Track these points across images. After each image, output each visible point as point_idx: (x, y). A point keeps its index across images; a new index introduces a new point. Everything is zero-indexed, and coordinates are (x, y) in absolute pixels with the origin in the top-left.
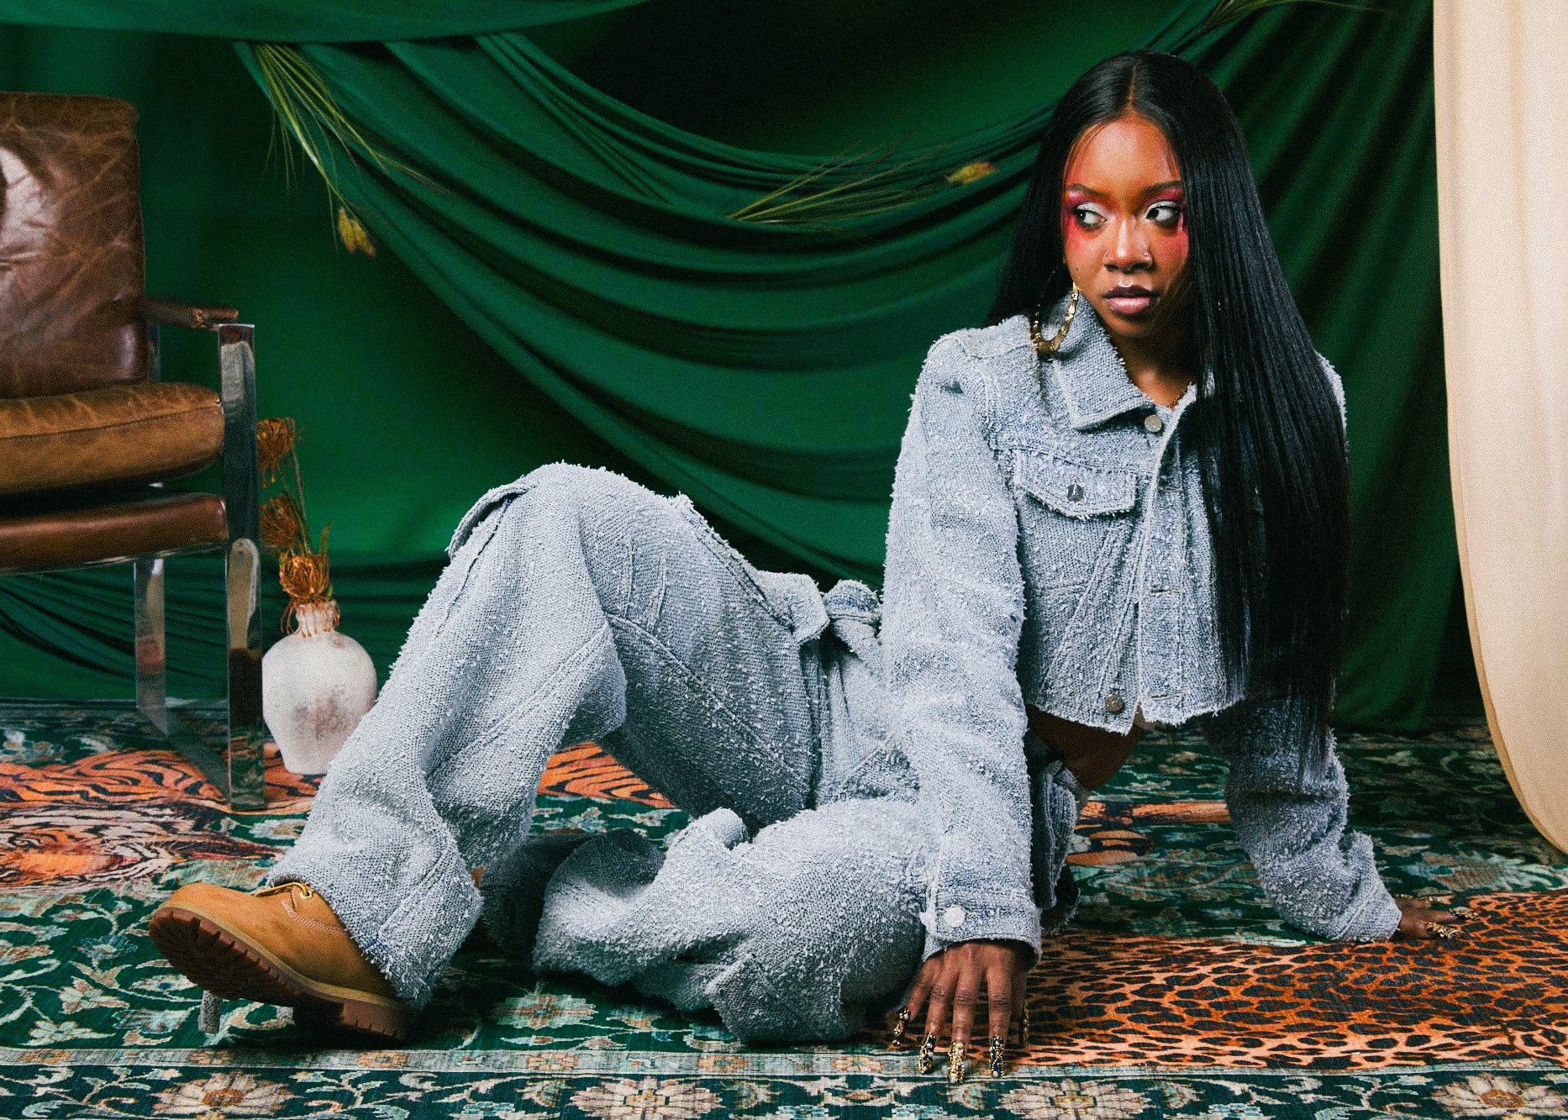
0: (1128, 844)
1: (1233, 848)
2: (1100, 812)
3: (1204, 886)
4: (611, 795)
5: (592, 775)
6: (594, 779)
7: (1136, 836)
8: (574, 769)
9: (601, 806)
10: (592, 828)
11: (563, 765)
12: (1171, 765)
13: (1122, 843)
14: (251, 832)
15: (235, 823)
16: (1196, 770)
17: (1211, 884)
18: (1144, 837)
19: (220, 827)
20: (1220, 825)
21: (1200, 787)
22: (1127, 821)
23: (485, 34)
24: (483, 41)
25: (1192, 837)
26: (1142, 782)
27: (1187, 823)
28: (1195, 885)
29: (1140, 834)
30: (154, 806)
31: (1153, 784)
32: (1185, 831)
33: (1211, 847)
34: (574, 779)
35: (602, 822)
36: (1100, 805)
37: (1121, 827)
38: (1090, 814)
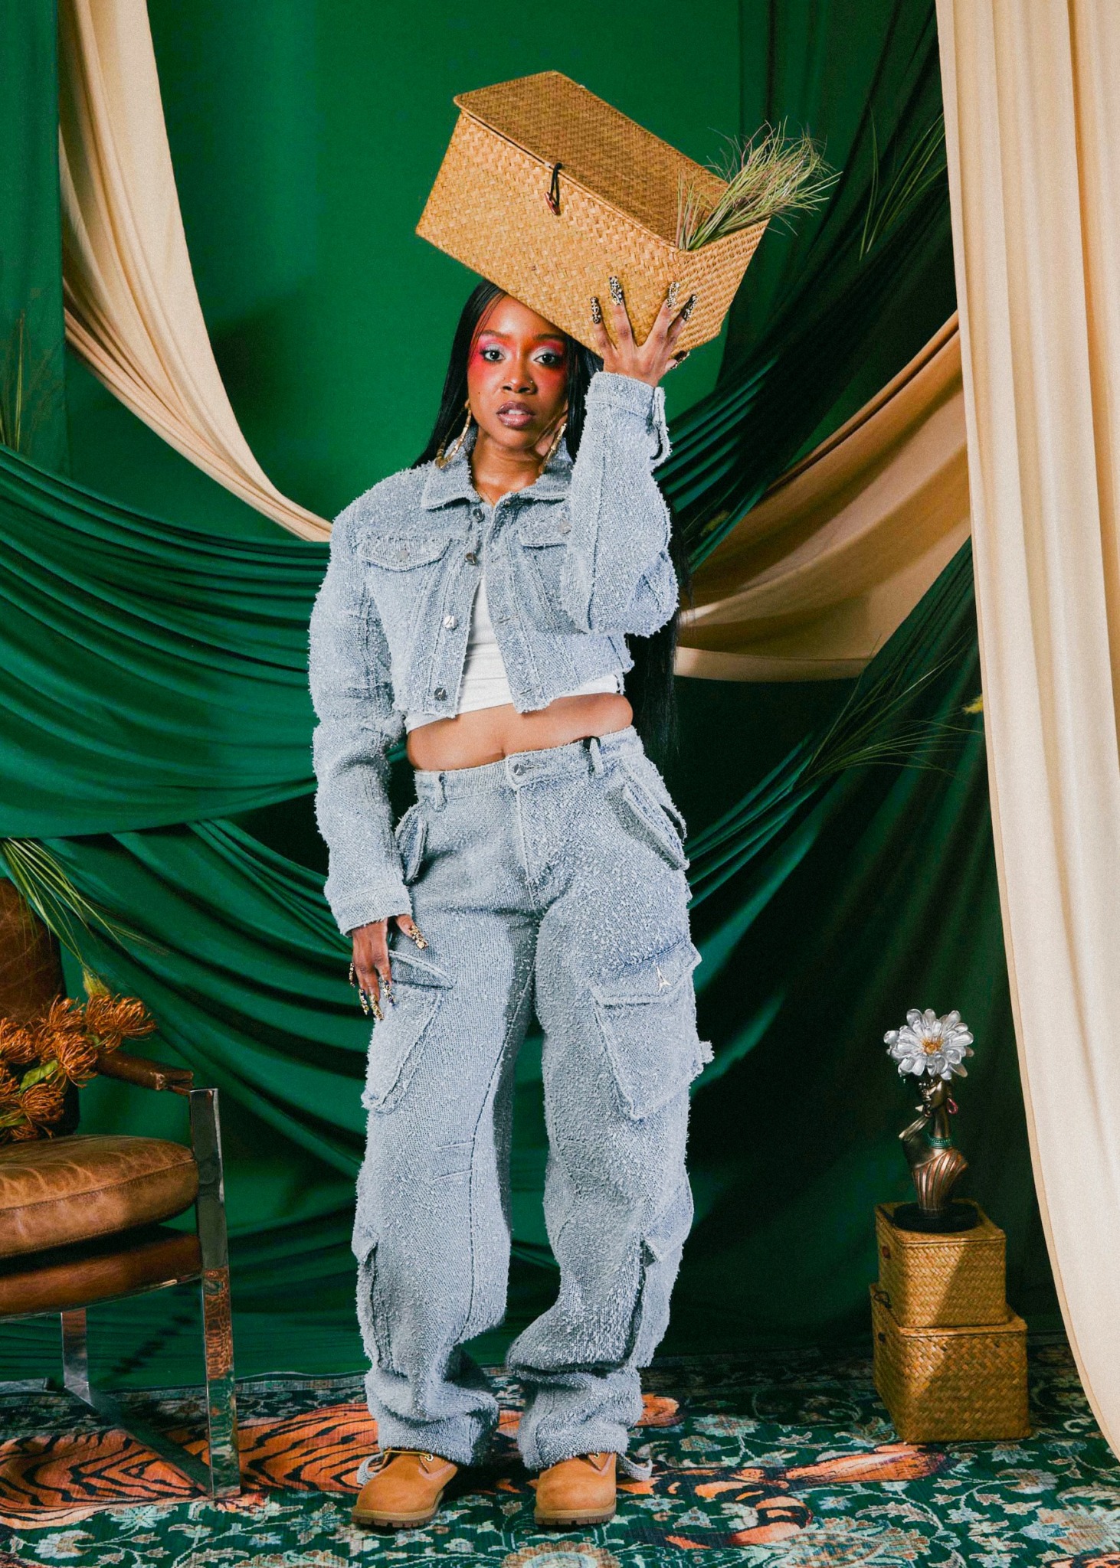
0: (789, 1514)
1: (878, 1513)
2: (761, 1478)
3: (862, 1562)
4: (341, 1482)
5: (321, 1458)
6: (324, 1463)
7: (795, 1503)
8: (305, 1450)
9: (336, 1501)
12: (809, 1411)
13: (784, 1513)
14: (37, 1551)
15: (22, 1542)
16: (830, 1417)
17: (867, 1560)
18: (801, 1504)
19: (9, 1548)
20: (863, 1485)
21: (837, 1435)
22: (784, 1485)
23: (197, 822)
24: (196, 828)
25: (841, 1503)
26: (788, 1435)
27: (836, 1484)
28: (853, 1562)
29: (797, 1500)
31: (798, 1437)
32: (836, 1494)
33: (859, 1514)
34: (306, 1464)
35: (339, 1516)
36: (758, 1471)
37: (780, 1492)
38: (752, 1480)
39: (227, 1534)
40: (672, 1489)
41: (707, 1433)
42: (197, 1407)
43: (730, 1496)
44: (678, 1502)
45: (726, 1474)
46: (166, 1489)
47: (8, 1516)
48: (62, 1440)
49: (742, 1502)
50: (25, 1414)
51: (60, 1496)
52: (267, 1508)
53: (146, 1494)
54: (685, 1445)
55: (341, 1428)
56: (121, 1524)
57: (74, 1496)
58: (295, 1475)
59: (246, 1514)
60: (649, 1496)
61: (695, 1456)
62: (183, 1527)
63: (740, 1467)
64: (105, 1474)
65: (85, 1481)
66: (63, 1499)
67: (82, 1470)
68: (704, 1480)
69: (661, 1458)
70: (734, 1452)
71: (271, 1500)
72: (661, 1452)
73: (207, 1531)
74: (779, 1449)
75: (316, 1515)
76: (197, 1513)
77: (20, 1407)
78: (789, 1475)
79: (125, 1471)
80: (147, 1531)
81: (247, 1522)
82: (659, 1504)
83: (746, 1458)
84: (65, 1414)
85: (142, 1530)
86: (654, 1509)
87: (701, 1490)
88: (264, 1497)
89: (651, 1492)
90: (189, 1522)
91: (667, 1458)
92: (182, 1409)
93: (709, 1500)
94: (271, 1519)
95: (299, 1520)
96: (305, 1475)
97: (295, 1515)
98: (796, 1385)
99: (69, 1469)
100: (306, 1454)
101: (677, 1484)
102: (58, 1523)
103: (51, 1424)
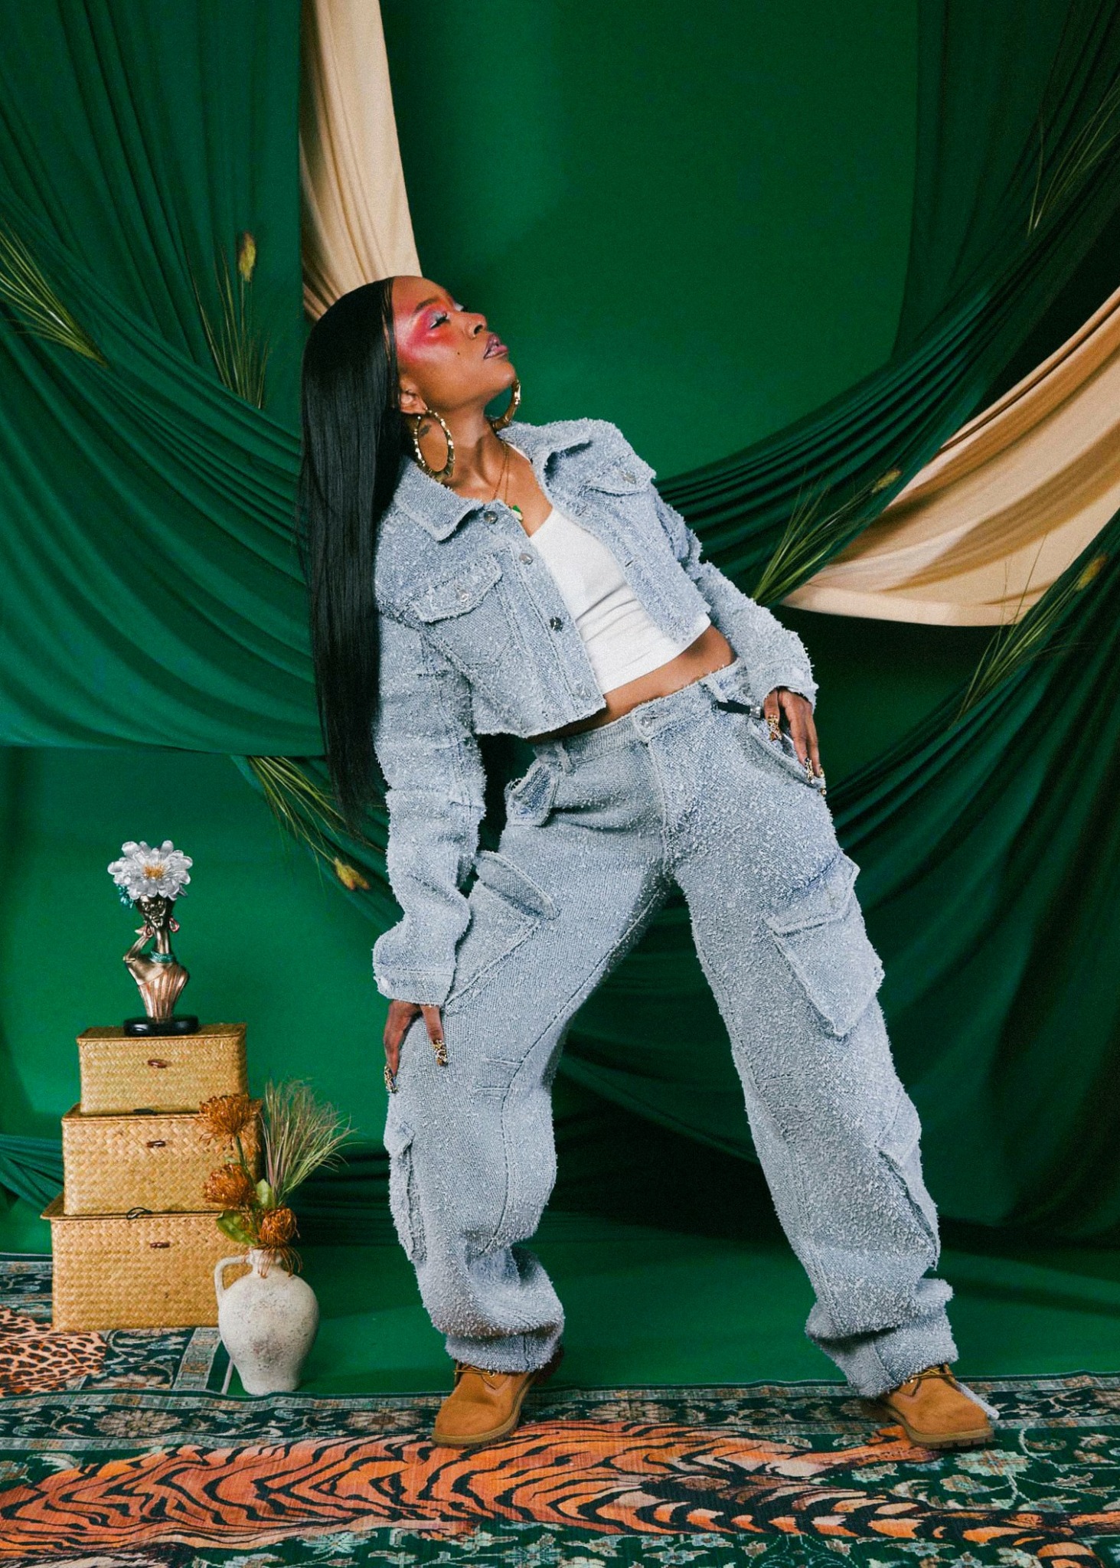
2: (1037, 1524)
5: (534, 1481)
6: (536, 1487)
8: (515, 1471)
9: (554, 1533)
10: (551, 1559)
11: (502, 1465)
12: (1086, 1451)
22: (1068, 1532)
26: (1065, 1475)
30: (126, 1552)
31: (1077, 1478)
34: (518, 1486)
35: (559, 1550)
36: (1036, 1517)
37: (1062, 1539)
38: (1028, 1525)
39: (434, 1562)
40: (937, 1532)
41: (971, 1471)
42: (391, 1420)
43: (1007, 1541)
44: (946, 1546)
45: (997, 1518)
46: (362, 1505)
47: (189, 1535)
48: (245, 1454)
49: (1020, 1547)
50: (205, 1419)
51: (245, 1512)
52: (479, 1537)
53: (340, 1514)
54: (947, 1484)
55: (554, 1448)
56: (314, 1549)
57: (261, 1514)
58: (505, 1499)
59: (454, 1542)
60: (910, 1540)
61: (961, 1497)
62: (385, 1554)
63: (1013, 1512)
64: (295, 1490)
65: (272, 1496)
66: (249, 1517)
67: (269, 1484)
68: (974, 1524)
69: (922, 1497)
70: (1006, 1494)
71: (482, 1530)
72: (921, 1491)
73: (411, 1558)
74: (1057, 1492)
75: (533, 1548)
76: (399, 1539)
77: (199, 1409)
78: (1074, 1522)
79: (316, 1487)
80: (345, 1556)
81: (456, 1551)
82: (924, 1548)
83: (1019, 1501)
84: (248, 1421)
85: (338, 1555)
86: (919, 1553)
87: (970, 1535)
88: (474, 1527)
89: (914, 1537)
90: (391, 1549)
91: (928, 1497)
92: (375, 1421)
93: (982, 1545)
94: (483, 1549)
95: (514, 1552)
96: (517, 1499)
97: (510, 1546)
98: (1066, 1419)
99: (255, 1482)
100: (517, 1475)
101: (942, 1528)
102: (244, 1547)
103: (233, 1432)
